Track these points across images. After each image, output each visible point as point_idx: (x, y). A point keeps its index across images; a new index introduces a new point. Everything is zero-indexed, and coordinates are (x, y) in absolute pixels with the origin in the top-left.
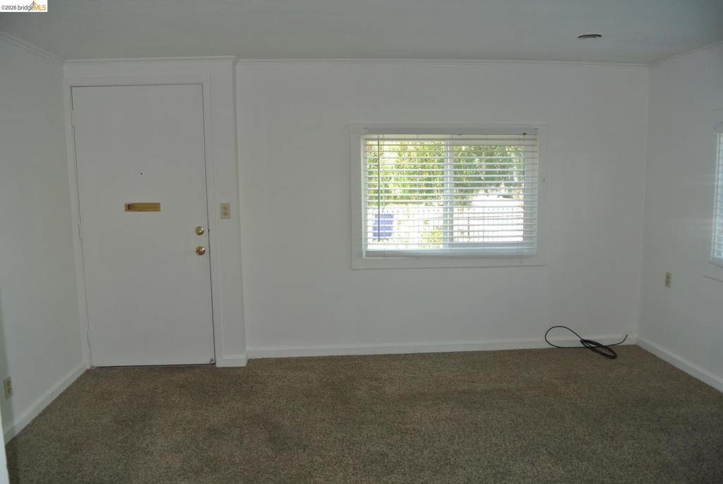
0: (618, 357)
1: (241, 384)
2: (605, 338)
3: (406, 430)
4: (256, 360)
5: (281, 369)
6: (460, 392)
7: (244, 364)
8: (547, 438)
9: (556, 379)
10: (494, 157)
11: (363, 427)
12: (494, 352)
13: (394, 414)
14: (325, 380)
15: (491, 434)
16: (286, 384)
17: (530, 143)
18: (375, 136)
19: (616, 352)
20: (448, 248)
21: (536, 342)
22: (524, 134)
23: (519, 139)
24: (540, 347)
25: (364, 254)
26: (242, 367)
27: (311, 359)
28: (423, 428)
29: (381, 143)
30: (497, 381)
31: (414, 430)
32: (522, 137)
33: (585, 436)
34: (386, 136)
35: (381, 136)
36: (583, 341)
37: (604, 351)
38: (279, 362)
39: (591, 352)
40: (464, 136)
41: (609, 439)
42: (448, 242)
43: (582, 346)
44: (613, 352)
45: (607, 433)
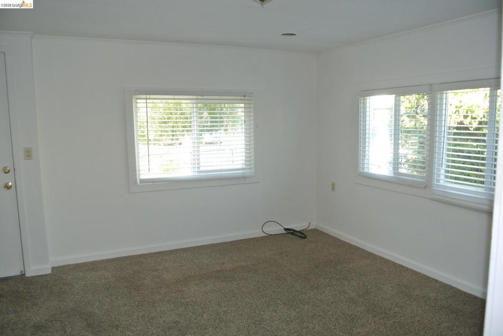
0: (308, 237)
1: (51, 287)
2: (297, 226)
3: (187, 302)
4: (59, 267)
5: (81, 271)
6: (216, 272)
7: (49, 272)
8: (280, 294)
9: (274, 255)
10: (216, 111)
11: (156, 305)
12: (231, 242)
13: (176, 293)
14: (118, 276)
15: (244, 296)
16: (88, 282)
17: (248, 102)
18: (144, 96)
19: (305, 234)
20: (197, 174)
21: (257, 233)
22: (244, 96)
23: (241, 100)
24: (259, 236)
25: (138, 181)
26: (48, 274)
27: (103, 261)
28: (199, 300)
29: (148, 101)
30: (238, 261)
31: (193, 302)
32: (243, 98)
33: (301, 289)
34: (152, 96)
35: (148, 96)
36: (285, 229)
37: (299, 234)
38: (78, 267)
39: (291, 236)
40: (205, 97)
41: (316, 288)
42: (197, 170)
43: (285, 232)
44: (303, 234)
45: (314, 285)
